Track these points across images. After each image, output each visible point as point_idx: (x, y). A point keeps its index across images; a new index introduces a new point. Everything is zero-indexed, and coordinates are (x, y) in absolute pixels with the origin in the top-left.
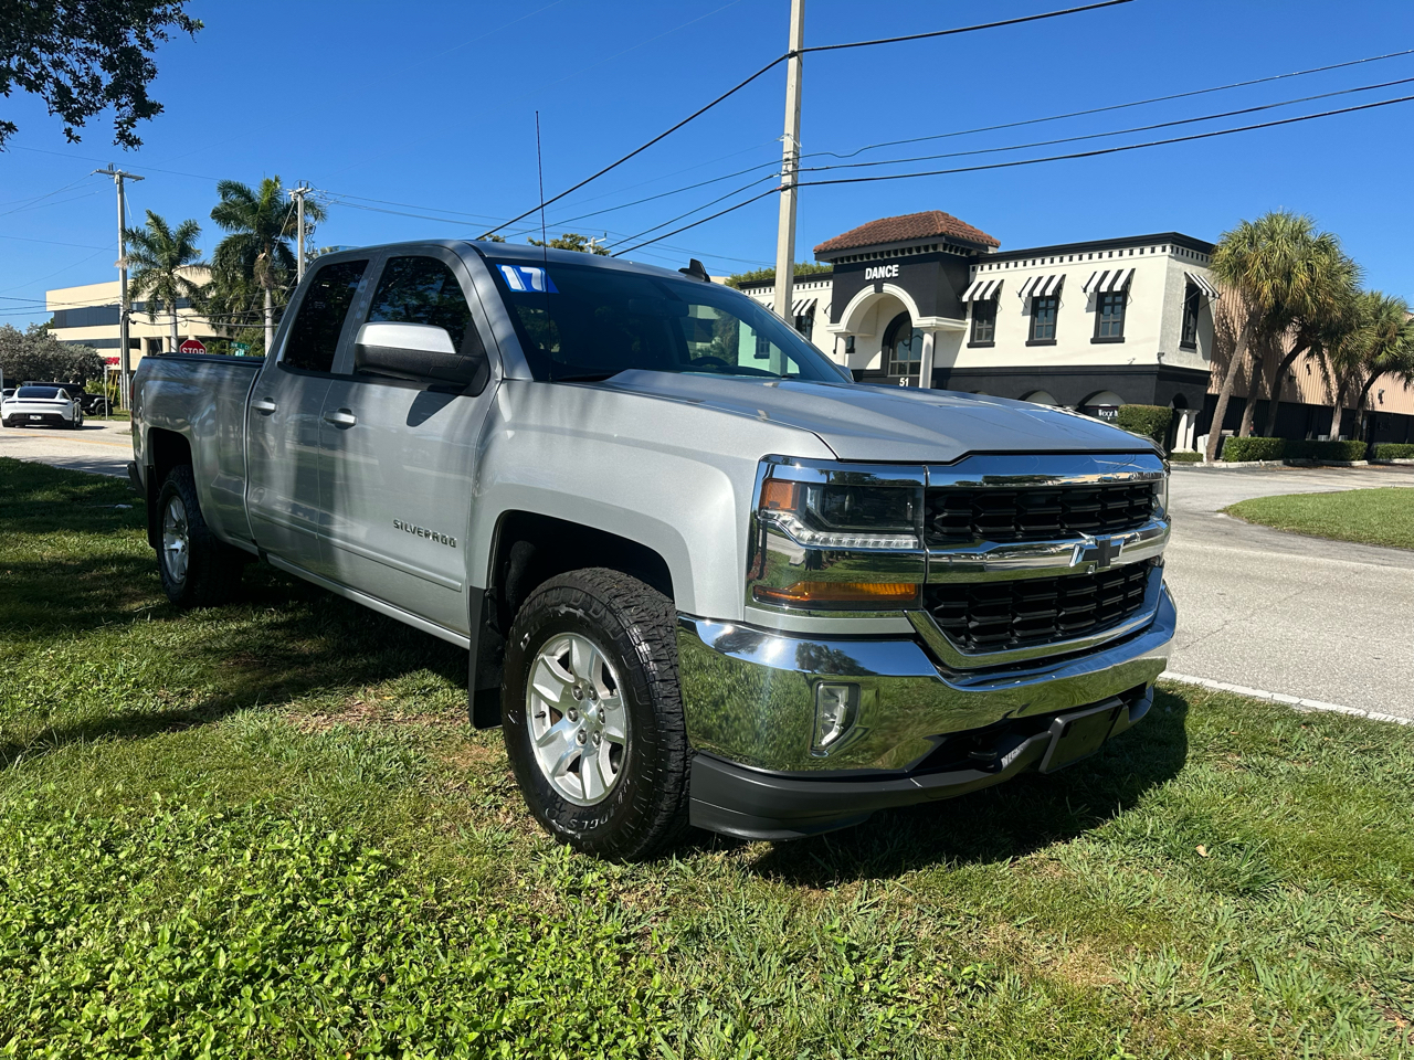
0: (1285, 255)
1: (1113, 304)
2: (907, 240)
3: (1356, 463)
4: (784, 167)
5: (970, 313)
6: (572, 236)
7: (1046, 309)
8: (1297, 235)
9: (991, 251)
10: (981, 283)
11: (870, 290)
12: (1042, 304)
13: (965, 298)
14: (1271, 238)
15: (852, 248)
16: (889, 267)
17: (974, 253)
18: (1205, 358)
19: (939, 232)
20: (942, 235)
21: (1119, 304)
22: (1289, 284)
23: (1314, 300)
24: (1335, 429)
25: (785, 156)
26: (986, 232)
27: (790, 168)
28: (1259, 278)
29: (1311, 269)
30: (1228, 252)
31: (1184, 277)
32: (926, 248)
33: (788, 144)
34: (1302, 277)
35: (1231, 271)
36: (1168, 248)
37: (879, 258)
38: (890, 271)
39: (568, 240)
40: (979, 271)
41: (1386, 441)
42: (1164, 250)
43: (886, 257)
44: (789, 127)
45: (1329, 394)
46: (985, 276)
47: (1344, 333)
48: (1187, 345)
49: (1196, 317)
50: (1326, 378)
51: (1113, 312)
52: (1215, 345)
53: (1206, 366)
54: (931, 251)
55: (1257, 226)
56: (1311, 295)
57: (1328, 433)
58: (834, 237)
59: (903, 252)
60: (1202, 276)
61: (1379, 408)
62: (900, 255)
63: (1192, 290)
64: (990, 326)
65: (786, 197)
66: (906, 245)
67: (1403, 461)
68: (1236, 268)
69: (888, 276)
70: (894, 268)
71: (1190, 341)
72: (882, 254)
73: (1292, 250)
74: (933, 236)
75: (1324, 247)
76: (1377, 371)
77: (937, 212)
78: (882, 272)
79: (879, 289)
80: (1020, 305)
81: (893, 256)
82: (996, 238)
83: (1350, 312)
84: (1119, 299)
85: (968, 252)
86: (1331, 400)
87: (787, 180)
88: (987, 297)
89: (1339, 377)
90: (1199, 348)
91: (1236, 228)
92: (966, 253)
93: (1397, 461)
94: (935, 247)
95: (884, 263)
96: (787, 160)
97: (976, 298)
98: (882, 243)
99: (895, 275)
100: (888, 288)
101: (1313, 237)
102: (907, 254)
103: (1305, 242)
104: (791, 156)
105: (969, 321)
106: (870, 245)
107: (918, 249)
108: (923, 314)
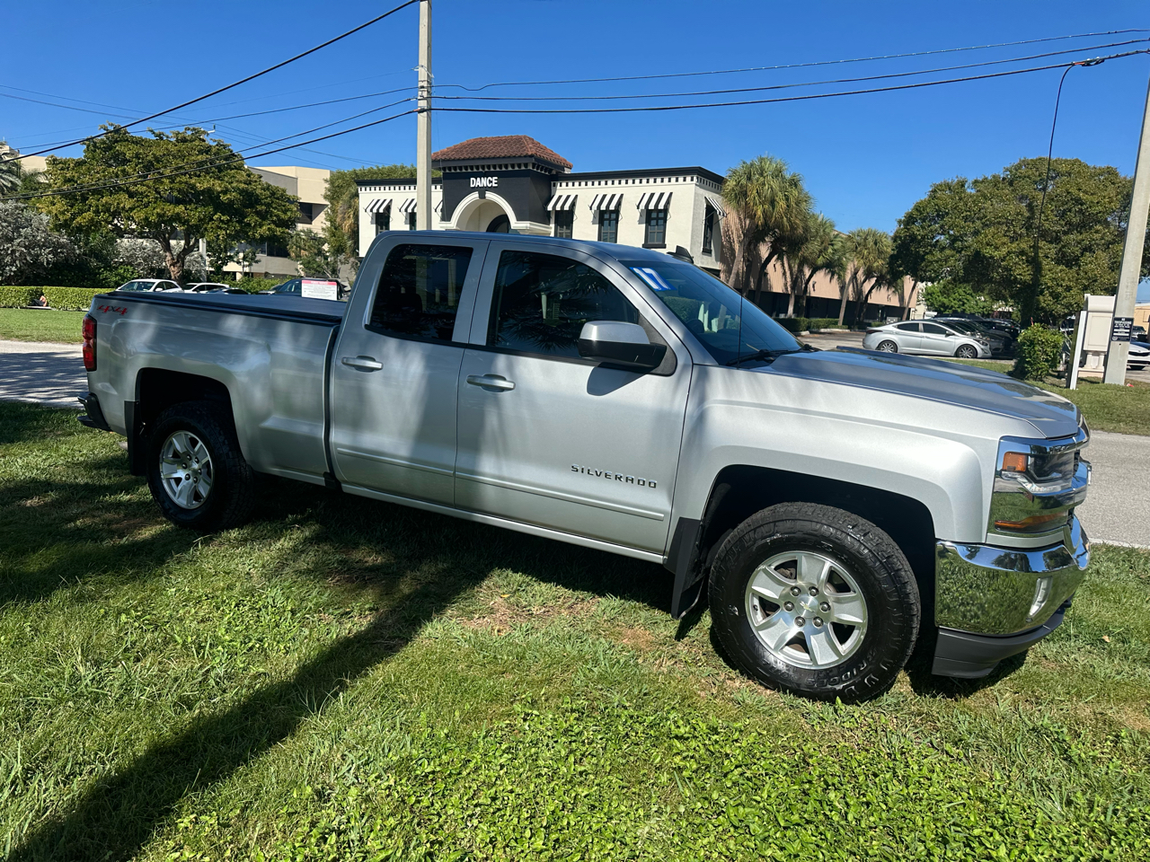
0: (772, 188)
1: (657, 219)
2: (504, 157)
3: (804, 333)
4: (420, 93)
5: (553, 220)
6: (194, 129)
7: (610, 220)
8: (778, 173)
9: (567, 171)
10: (560, 197)
11: (475, 195)
12: (606, 216)
13: (550, 208)
14: (761, 175)
15: (459, 160)
16: (490, 178)
17: (554, 172)
18: (717, 260)
19: (530, 153)
20: (532, 156)
21: (661, 219)
22: (773, 209)
23: (789, 220)
24: (791, 309)
25: (420, 84)
26: (562, 156)
27: (425, 94)
28: (755, 204)
29: (787, 199)
30: (734, 183)
31: (704, 200)
32: (519, 166)
33: (423, 74)
34: (782, 204)
35: (736, 197)
36: (695, 178)
37: (481, 170)
38: (491, 182)
39: (189, 133)
40: (558, 187)
41: (816, 317)
42: (692, 180)
43: (486, 170)
44: (423, 60)
45: (786, 285)
46: (563, 191)
47: (802, 244)
48: (707, 251)
49: (711, 230)
50: (784, 274)
51: (657, 224)
52: (722, 252)
53: (718, 266)
54: (523, 168)
55: (752, 165)
56: (787, 217)
57: (786, 312)
58: (442, 150)
59: (500, 167)
60: (717, 201)
61: (813, 294)
62: (498, 169)
63: (710, 210)
64: (569, 231)
65: (422, 118)
66: (503, 162)
67: (828, 330)
68: (740, 196)
69: (489, 185)
70: (494, 180)
71: (708, 247)
72: (483, 167)
73: (775, 184)
74: (525, 156)
75: (794, 183)
76: (815, 270)
77: (525, 137)
78: (484, 182)
79: (482, 196)
80: (590, 215)
81: (492, 170)
82: (569, 161)
83: (806, 229)
84: (661, 215)
85: (550, 171)
86: (787, 289)
87: (423, 104)
88: (566, 208)
89: (791, 274)
90: (713, 253)
91: (739, 167)
92: (548, 173)
93: (822, 330)
94: (526, 165)
95: (486, 175)
96: (423, 87)
97: (558, 208)
98: (483, 158)
99: (494, 185)
100: (490, 196)
101: (788, 176)
102: (504, 169)
103: (783, 177)
104: (425, 84)
105: (552, 226)
106: (473, 159)
107: (513, 166)
108: (519, 218)
